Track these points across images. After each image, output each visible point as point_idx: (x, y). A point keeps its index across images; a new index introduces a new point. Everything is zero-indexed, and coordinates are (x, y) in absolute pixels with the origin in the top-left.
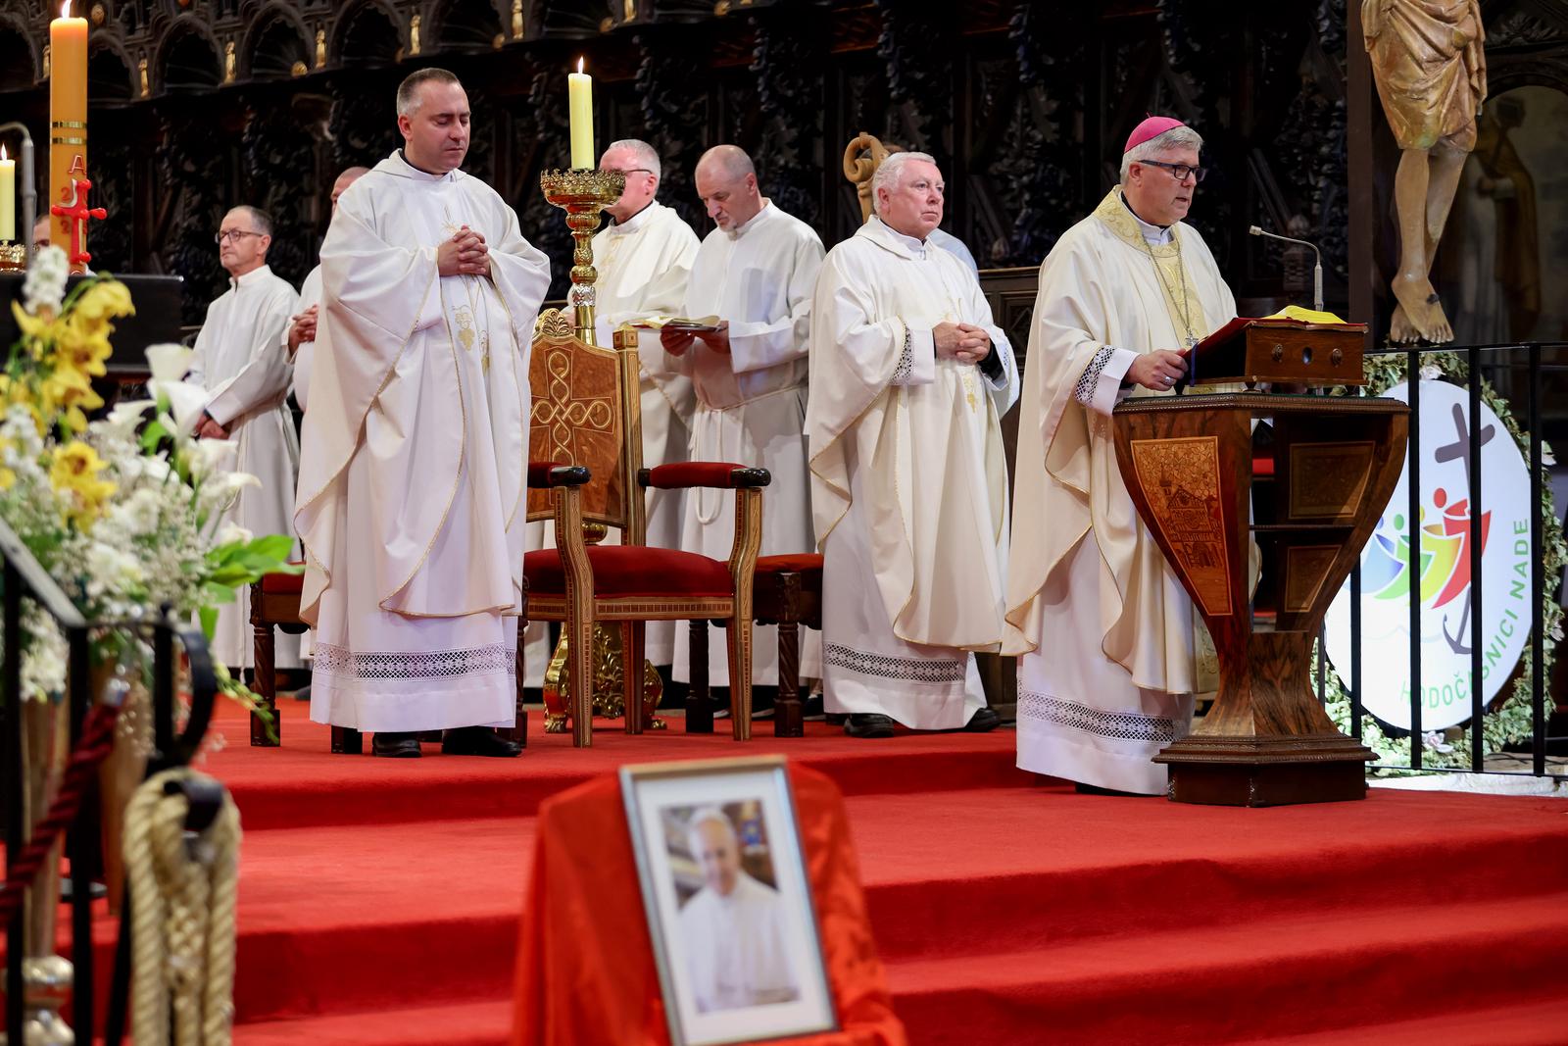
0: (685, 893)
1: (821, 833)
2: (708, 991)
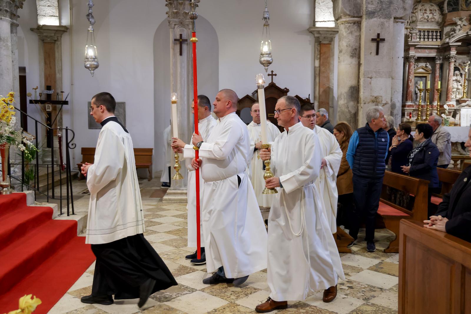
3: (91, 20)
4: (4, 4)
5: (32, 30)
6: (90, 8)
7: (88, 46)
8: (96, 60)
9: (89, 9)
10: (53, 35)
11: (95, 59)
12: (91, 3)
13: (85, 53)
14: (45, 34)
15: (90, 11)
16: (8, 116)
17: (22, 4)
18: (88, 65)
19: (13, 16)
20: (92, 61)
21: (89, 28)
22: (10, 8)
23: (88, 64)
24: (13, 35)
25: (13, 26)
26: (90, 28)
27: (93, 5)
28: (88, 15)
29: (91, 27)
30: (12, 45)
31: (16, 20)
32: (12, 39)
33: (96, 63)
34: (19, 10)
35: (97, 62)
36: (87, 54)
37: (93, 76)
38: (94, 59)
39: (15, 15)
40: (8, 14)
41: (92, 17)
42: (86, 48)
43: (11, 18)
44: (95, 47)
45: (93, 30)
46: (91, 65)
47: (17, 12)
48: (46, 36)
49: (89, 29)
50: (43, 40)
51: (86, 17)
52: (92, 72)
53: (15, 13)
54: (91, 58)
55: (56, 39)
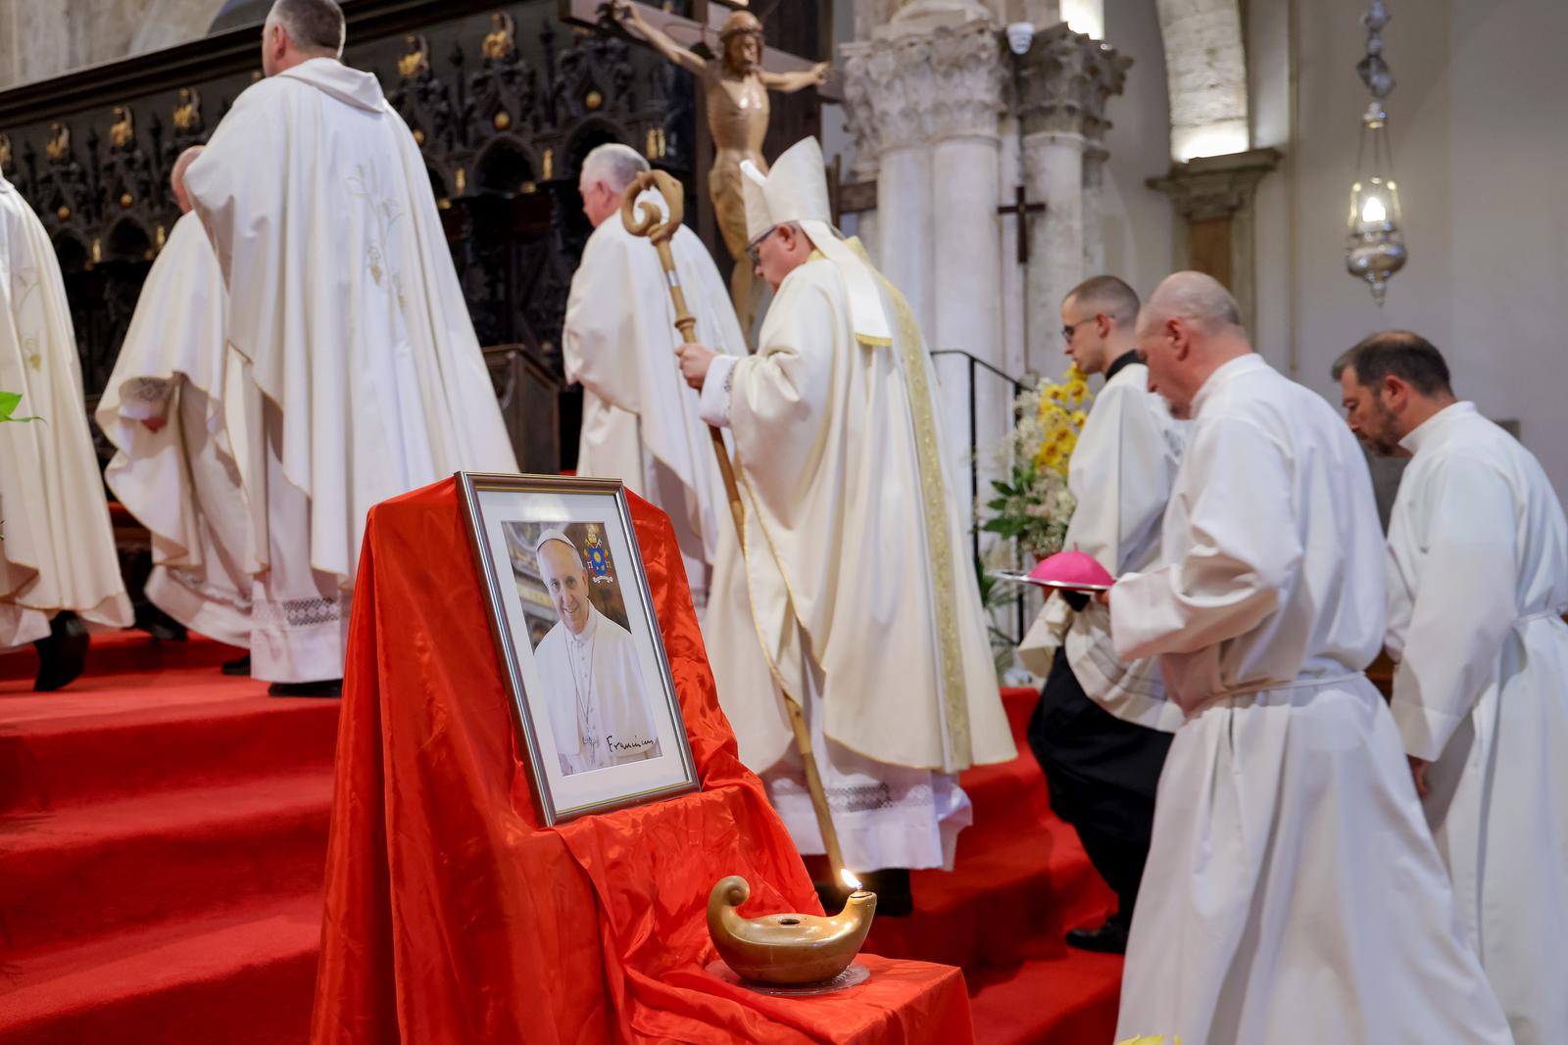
0: (539, 627)
1: (660, 567)
2: (571, 747)
3: (1375, 79)
4: (1064, 88)
5: (1152, 184)
6: (1374, 30)
7: (1364, 187)
8: (1394, 237)
9: (1370, 38)
10: (1224, 188)
11: (1389, 232)
12: (1378, 13)
13: (1348, 212)
14: (1196, 192)
15: (1374, 45)
16: (1066, 452)
17: (1122, 77)
18: (1363, 263)
19: (1092, 123)
20: (1381, 242)
21: (1367, 111)
22: (1083, 97)
23: (1360, 258)
24: (1089, 192)
25: (1091, 159)
26: (1374, 116)
27: (1388, 18)
28: (1364, 65)
29: (1375, 107)
30: (1086, 228)
31: (1101, 139)
32: (1085, 203)
33: (1392, 250)
34: (1113, 101)
35: (1401, 246)
36: (1359, 218)
37: (1381, 305)
38: (1387, 233)
39: (1096, 121)
40: (1076, 121)
41: (1383, 67)
42: (1353, 198)
43: (1084, 132)
44: (1392, 186)
45: (1385, 121)
46: (1373, 260)
47: (1102, 109)
48: (1200, 199)
49: (1368, 117)
50: (1188, 217)
51: (1355, 75)
52: (1378, 286)
53: (1096, 113)
54: (1373, 233)
55: (1234, 201)
